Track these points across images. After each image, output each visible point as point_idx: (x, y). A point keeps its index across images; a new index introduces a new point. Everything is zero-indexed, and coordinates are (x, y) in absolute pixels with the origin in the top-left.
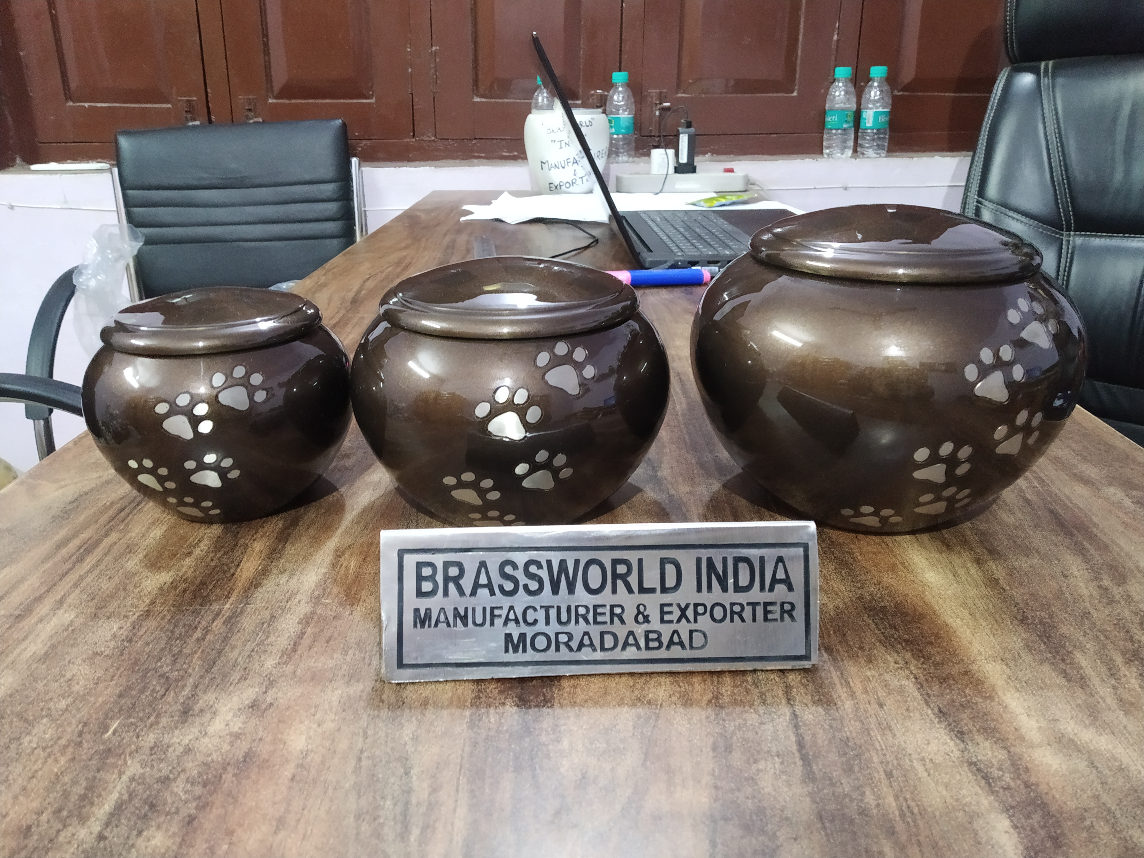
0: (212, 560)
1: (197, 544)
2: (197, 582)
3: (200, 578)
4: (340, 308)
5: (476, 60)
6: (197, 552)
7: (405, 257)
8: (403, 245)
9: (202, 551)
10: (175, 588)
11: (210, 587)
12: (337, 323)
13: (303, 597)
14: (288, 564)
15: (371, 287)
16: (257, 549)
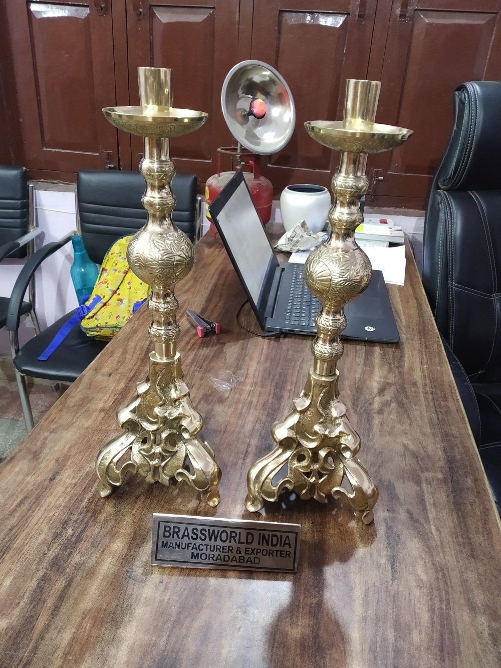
0: (27, 612)
1: (23, 595)
2: (17, 630)
3: (19, 627)
4: (138, 359)
6: (22, 603)
9: (24, 602)
10: (7, 634)
11: (22, 636)
13: (60, 652)
14: (60, 622)
16: (49, 605)
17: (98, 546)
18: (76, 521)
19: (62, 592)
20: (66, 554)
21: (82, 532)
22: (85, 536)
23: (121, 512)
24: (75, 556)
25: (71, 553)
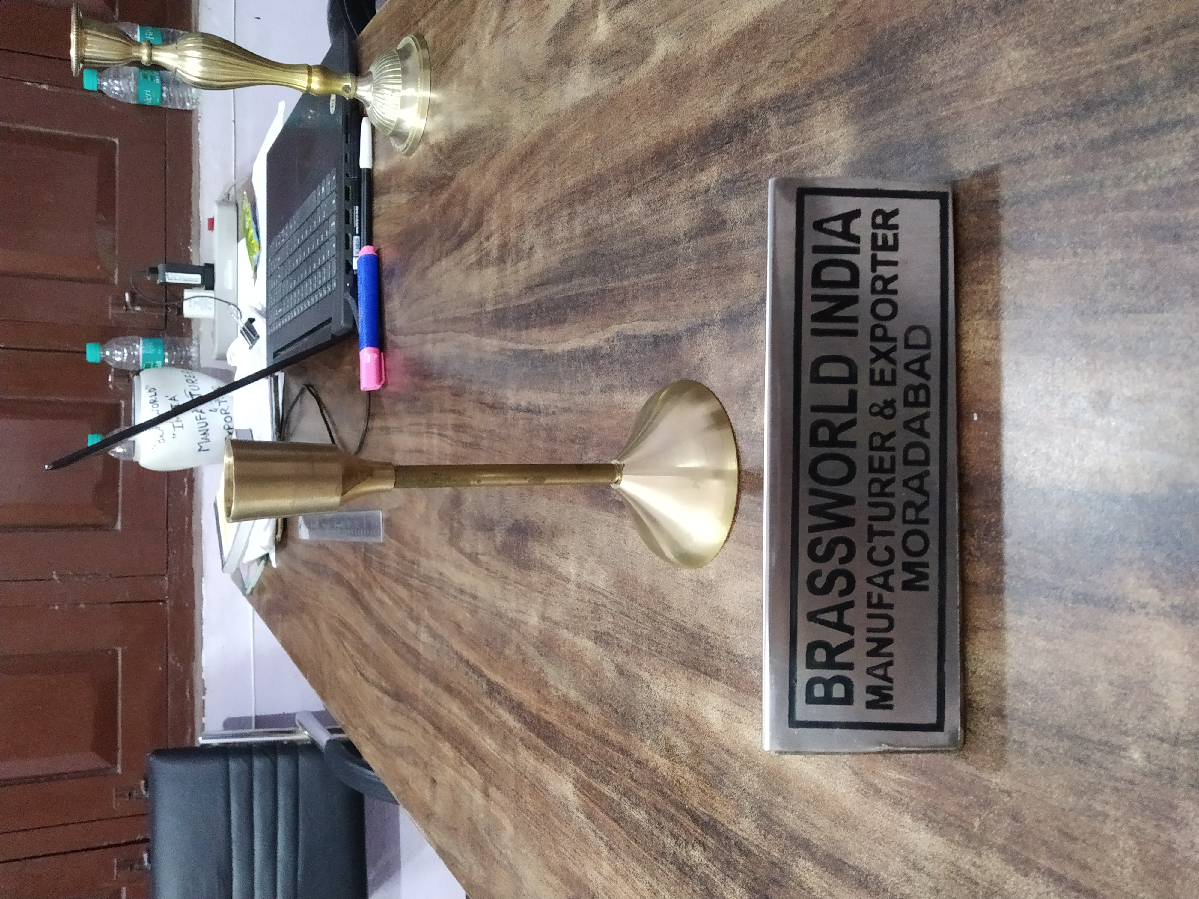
4: (408, 717)
5: (70, 527)
7: (330, 626)
8: (311, 626)
12: (433, 723)
15: (376, 673)
17: (718, 768)
18: (676, 837)
19: (823, 865)
20: (742, 862)
21: (695, 819)
22: (701, 809)
23: (649, 711)
24: (743, 834)
25: (739, 846)
